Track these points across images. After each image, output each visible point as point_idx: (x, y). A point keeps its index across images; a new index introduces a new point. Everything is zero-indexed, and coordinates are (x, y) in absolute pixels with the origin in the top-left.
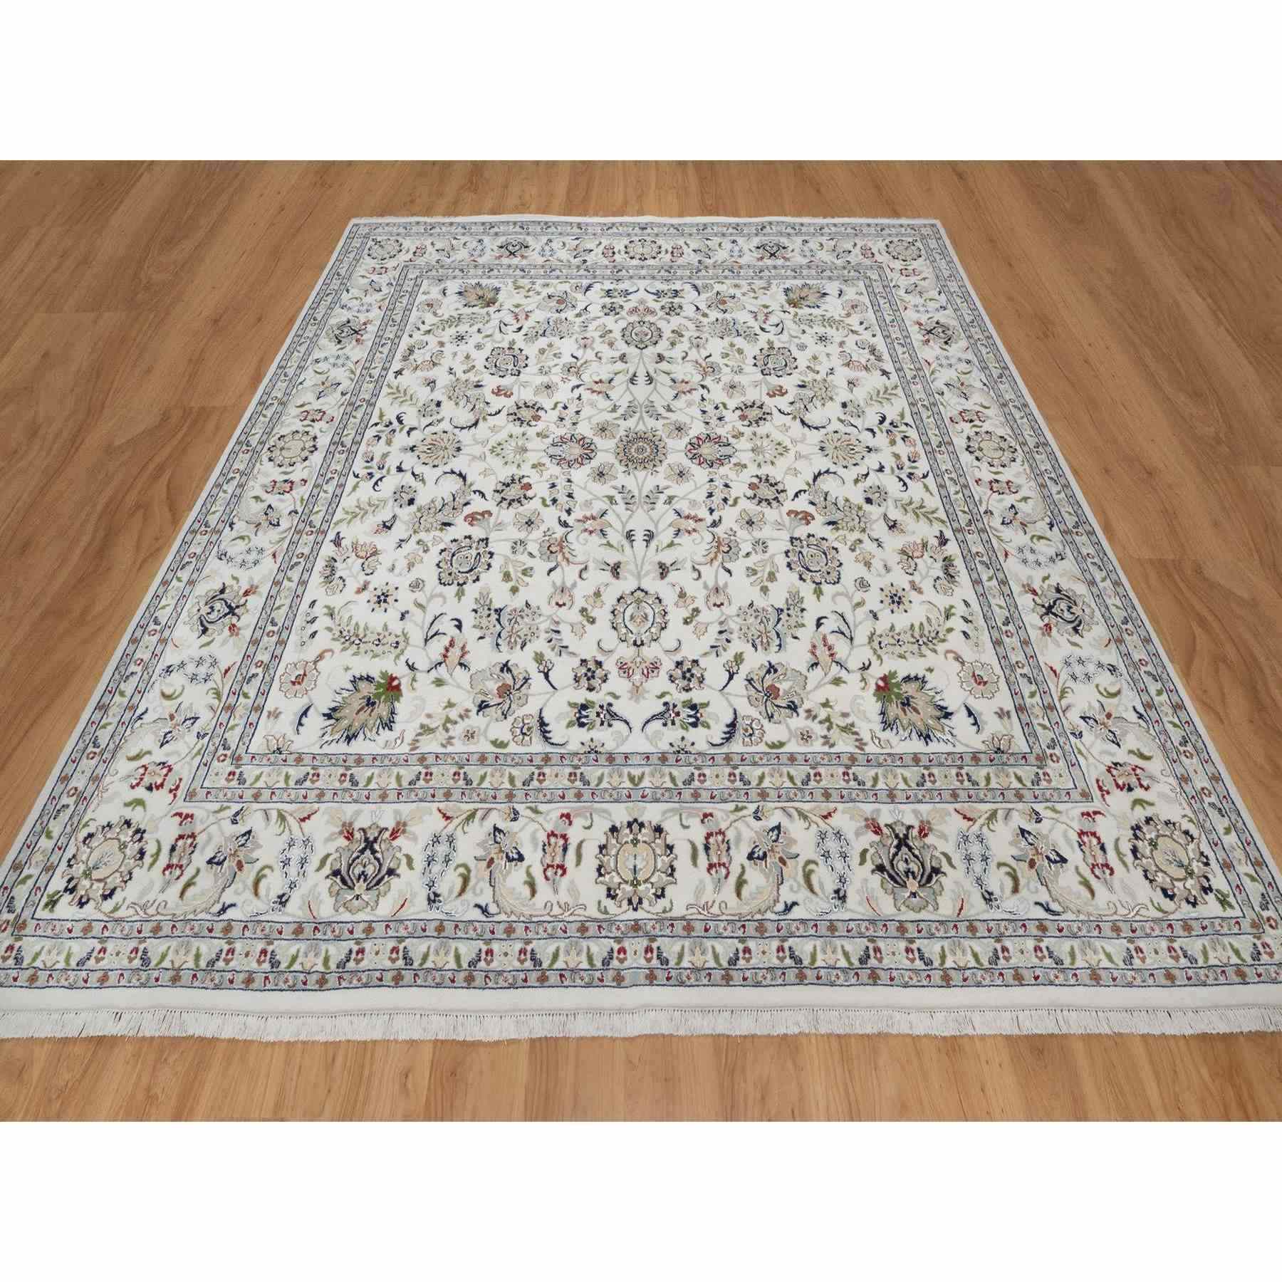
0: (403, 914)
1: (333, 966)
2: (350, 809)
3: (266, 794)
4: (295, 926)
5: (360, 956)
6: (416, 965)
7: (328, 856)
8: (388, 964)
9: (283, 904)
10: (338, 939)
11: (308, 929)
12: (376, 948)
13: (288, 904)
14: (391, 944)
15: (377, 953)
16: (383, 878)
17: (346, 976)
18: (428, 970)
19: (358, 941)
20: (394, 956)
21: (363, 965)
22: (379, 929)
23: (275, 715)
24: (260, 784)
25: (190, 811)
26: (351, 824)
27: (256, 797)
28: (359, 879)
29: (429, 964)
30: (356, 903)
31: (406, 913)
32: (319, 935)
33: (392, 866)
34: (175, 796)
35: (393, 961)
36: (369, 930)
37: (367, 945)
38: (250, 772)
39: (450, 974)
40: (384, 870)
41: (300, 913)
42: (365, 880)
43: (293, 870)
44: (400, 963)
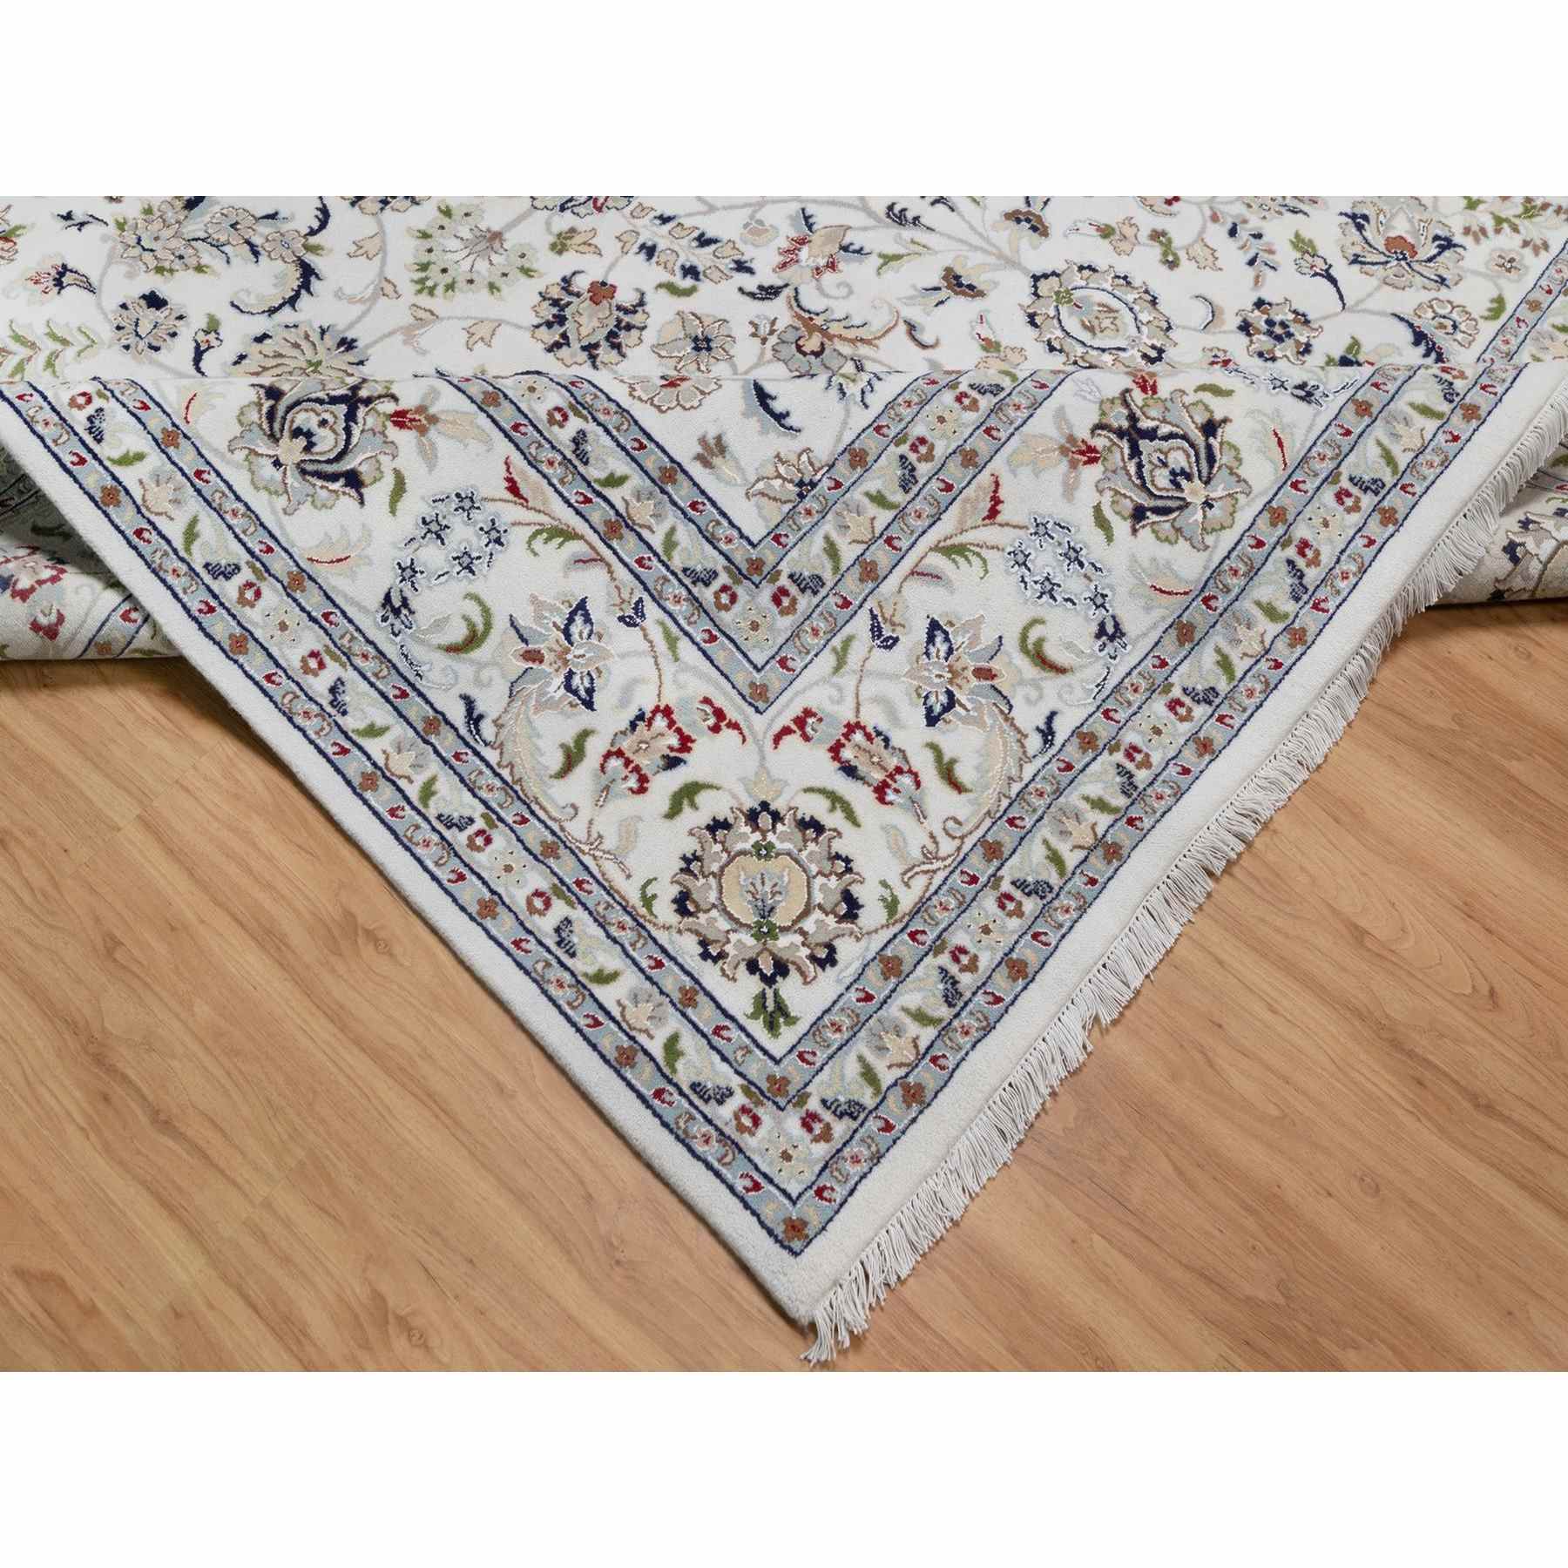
0: (1295, 450)
1: (1289, 607)
2: (1043, 424)
3: (881, 555)
4: (1173, 632)
5: (1310, 553)
6: (1389, 480)
7: (1098, 509)
8: (1355, 519)
9: (1118, 633)
10: (1253, 572)
11: (1198, 615)
12: (1317, 521)
13: (1125, 627)
14: (1328, 495)
15: (1326, 524)
16: (1209, 447)
17: (1320, 595)
18: (1411, 466)
19: (1283, 542)
20: (1349, 502)
21: (1327, 558)
22: (1288, 498)
23: (713, 450)
24: (849, 553)
25: (796, 711)
26: (1071, 439)
27: (870, 573)
28: (1178, 486)
29: (1403, 460)
30: (1216, 512)
31: (1296, 446)
32: (1221, 603)
33: (1201, 419)
34: (734, 726)
35: (1356, 508)
36: (1277, 515)
37: (1301, 531)
38: (807, 557)
39: (1441, 437)
40: (1199, 438)
41: (1157, 614)
42: (1189, 477)
43: (1073, 583)
44: (1367, 501)
